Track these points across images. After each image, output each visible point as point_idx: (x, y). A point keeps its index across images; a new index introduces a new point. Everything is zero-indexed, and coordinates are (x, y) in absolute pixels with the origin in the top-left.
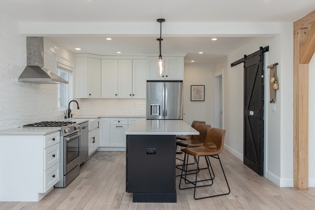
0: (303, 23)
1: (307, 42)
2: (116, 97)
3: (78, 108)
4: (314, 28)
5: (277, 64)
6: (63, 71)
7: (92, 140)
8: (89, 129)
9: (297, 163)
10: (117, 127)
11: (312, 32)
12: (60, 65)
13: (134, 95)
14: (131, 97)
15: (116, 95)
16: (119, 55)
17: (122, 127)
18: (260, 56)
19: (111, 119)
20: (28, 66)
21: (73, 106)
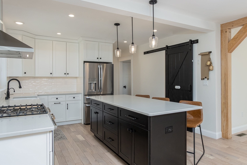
0: (233, 25)
1: (238, 38)
3: (20, 87)
4: (246, 28)
5: (211, 52)
9: (226, 121)
10: (55, 103)
11: (244, 31)
13: (68, 74)
14: (65, 76)
15: (51, 74)
17: (60, 103)
18: (190, 46)
19: (49, 96)
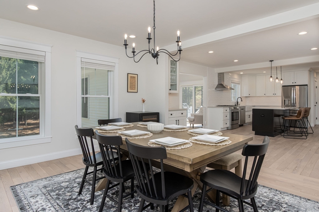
2: (265, 95)
3: (242, 101)
6: (235, 84)
7: (248, 116)
8: (246, 110)
12: (232, 82)
14: (274, 95)
16: (264, 73)
20: (218, 84)
21: (239, 100)
